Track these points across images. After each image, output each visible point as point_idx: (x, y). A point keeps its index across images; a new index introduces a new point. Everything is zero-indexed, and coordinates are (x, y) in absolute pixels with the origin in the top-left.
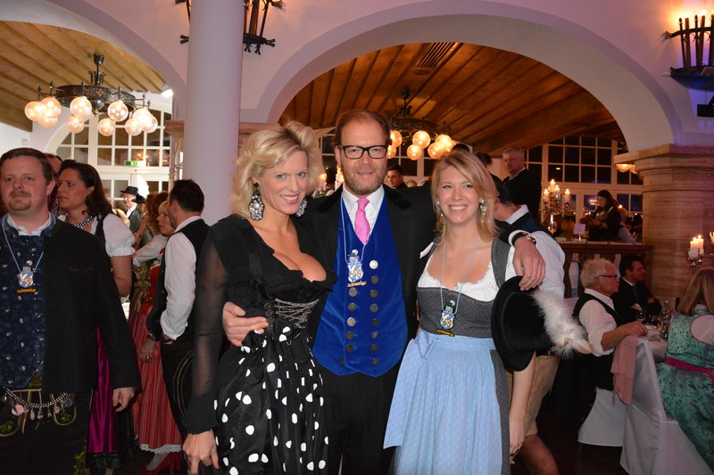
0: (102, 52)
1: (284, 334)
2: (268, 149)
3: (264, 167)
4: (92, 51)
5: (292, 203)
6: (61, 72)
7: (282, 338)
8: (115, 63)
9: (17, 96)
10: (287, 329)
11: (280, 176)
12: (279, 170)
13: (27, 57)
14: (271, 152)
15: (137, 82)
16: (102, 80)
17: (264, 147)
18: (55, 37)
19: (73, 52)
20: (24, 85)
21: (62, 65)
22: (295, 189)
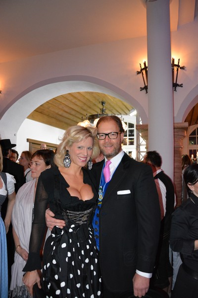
0: (104, 100)
1: (71, 228)
2: (76, 134)
3: (73, 142)
4: (101, 100)
5: (83, 161)
6: (89, 110)
7: (71, 230)
8: (109, 104)
9: (74, 121)
10: (73, 226)
11: (80, 147)
12: (80, 144)
13: (78, 106)
14: (77, 136)
15: (117, 111)
16: (105, 112)
17: (74, 133)
18: (88, 97)
19: (94, 102)
20: (76, 117)
21: (90, 107)
22: (86, 154)
